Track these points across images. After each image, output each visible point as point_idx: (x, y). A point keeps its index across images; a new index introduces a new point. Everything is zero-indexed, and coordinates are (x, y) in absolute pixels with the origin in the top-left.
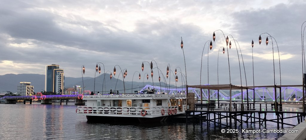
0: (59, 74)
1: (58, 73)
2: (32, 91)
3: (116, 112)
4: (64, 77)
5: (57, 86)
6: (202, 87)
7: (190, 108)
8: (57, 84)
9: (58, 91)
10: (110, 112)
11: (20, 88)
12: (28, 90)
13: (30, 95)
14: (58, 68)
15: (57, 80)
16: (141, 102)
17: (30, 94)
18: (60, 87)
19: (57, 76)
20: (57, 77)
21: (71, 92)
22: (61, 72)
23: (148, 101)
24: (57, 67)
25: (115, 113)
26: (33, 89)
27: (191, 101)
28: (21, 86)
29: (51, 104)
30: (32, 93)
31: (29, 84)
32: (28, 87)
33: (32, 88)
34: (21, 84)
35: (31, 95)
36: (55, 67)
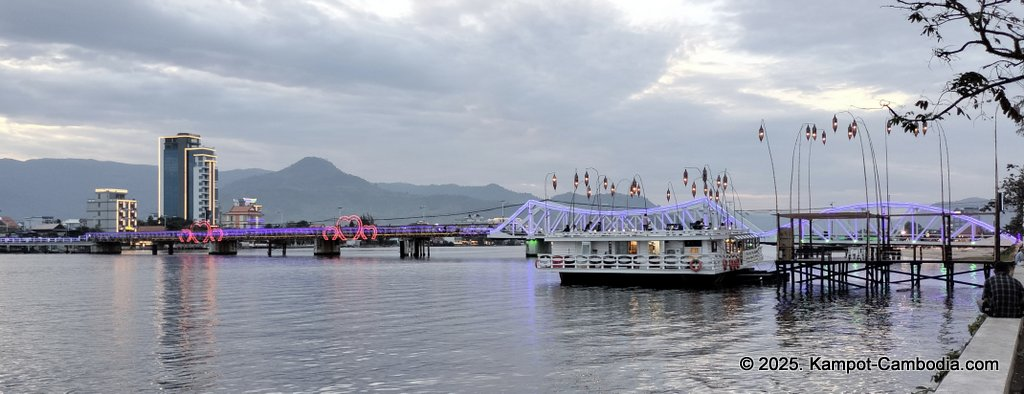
0: (201, 164)
1: (197, 160)
2: (132, 215)
3: (632, 264)
4: (216, 171)
5: (196, 200)
6: (792, 217)
7: (784, 255)
8: (196, 193)
9: (200, 216)
10: (617, 264)
11: (95, 207)
12: (121, 214)
13: (127, 228)
14: (198, 144)
15: (196, 181)
16: (681, 245)
17: (127, 225)
18: (206, 202)
19: (195, 169)
20: (197, 172)
21: (241, 218)
22: (208, 158)
23: (698, 243)
24: (195, 141)
25: (630, 267)
26: (134, 209)
27: (788, 243)
28: (99, 200)
29: (236, 253)
30: (132, 223)
31: (122, 196)
32: (121, 205)
33: (132, 206)
34: (99, 194)
35: (129, 228)
36: (188, 141)
